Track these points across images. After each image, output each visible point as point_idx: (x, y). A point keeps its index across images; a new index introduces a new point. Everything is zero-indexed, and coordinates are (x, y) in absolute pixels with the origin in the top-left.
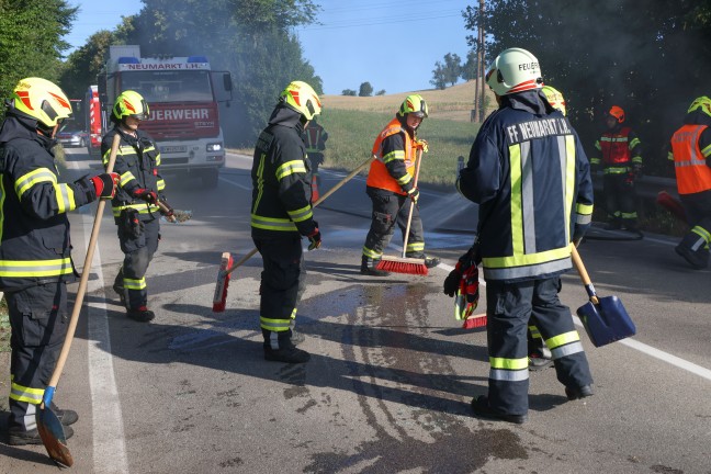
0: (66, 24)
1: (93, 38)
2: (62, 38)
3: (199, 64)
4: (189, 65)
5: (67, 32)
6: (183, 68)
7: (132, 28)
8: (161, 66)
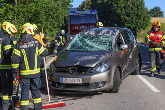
3: (92, 12)
4: (90, 13)
5: (72, 2)
6: (88, 13)
8: (82, 13)
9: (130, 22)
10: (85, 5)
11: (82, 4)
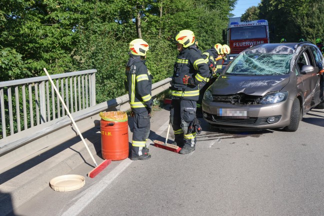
0: (233, 6)
1: (248, 10)
2: (231, 12)
3: (261, 23)
4: (258, 24)
5: (233, 9)
6: (255, 25)
7: (262, 5)
8: (246, 25)
9: (314, 35)
10: (250, 13)
11: (247, 13)
